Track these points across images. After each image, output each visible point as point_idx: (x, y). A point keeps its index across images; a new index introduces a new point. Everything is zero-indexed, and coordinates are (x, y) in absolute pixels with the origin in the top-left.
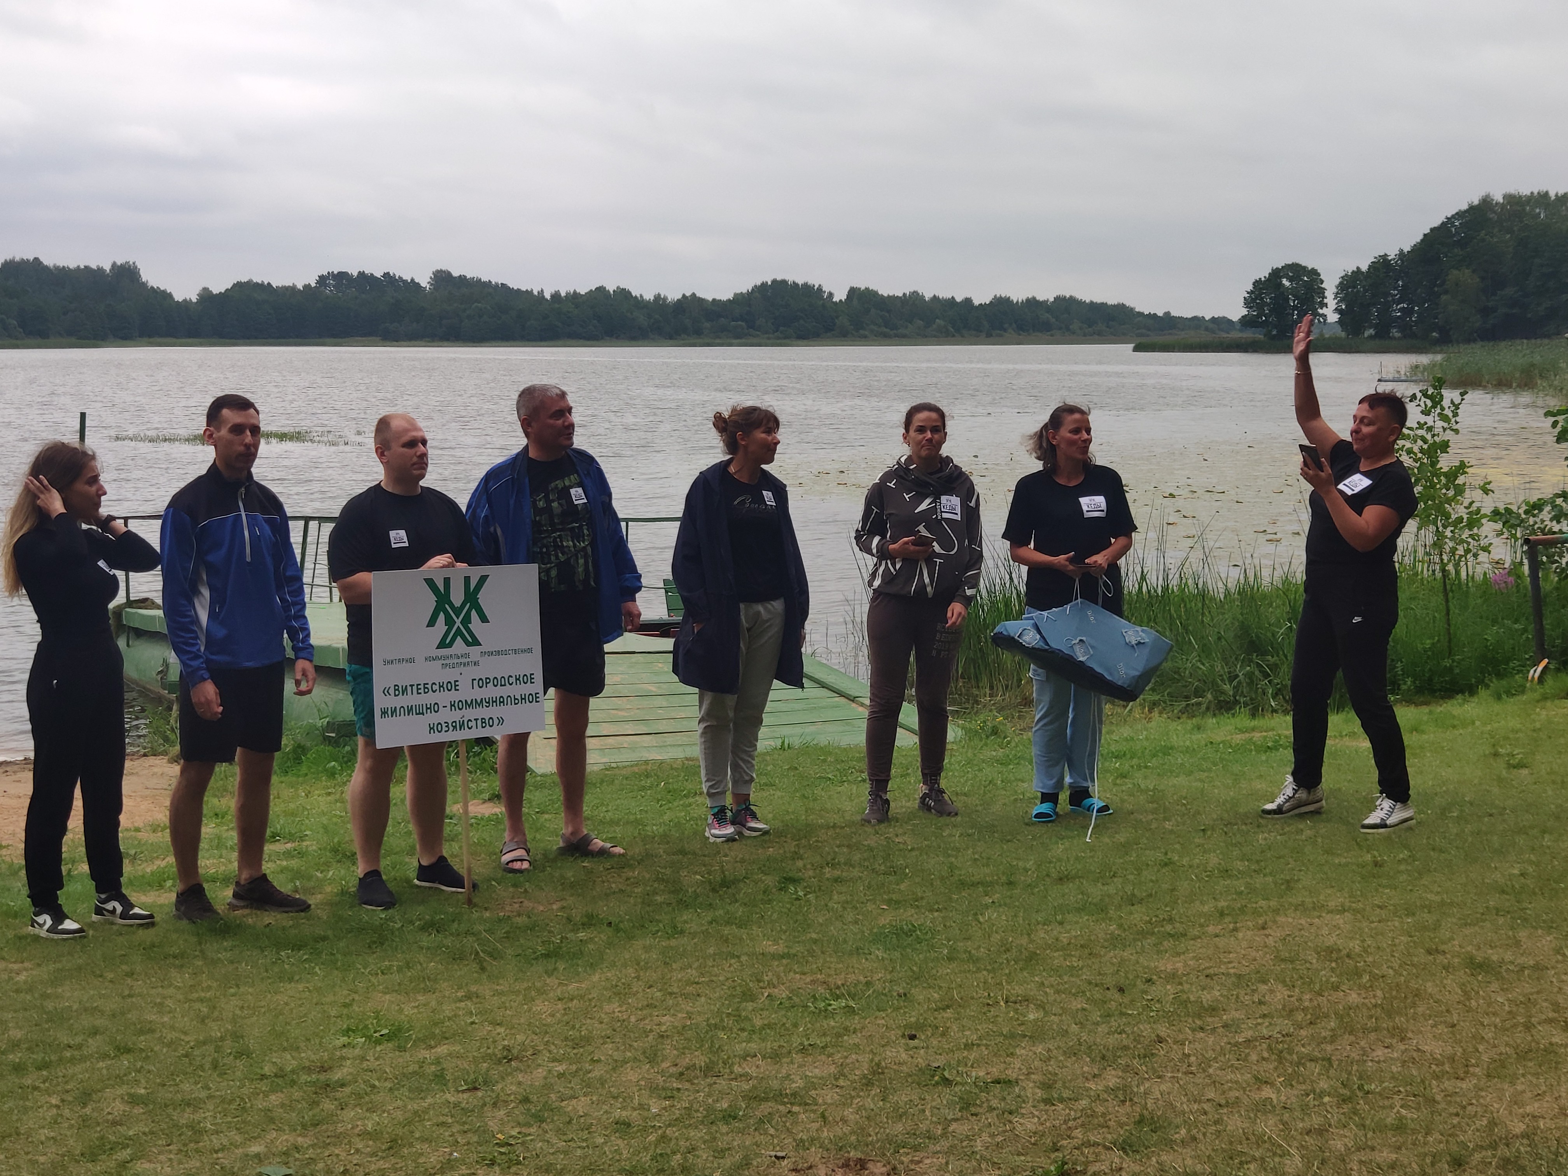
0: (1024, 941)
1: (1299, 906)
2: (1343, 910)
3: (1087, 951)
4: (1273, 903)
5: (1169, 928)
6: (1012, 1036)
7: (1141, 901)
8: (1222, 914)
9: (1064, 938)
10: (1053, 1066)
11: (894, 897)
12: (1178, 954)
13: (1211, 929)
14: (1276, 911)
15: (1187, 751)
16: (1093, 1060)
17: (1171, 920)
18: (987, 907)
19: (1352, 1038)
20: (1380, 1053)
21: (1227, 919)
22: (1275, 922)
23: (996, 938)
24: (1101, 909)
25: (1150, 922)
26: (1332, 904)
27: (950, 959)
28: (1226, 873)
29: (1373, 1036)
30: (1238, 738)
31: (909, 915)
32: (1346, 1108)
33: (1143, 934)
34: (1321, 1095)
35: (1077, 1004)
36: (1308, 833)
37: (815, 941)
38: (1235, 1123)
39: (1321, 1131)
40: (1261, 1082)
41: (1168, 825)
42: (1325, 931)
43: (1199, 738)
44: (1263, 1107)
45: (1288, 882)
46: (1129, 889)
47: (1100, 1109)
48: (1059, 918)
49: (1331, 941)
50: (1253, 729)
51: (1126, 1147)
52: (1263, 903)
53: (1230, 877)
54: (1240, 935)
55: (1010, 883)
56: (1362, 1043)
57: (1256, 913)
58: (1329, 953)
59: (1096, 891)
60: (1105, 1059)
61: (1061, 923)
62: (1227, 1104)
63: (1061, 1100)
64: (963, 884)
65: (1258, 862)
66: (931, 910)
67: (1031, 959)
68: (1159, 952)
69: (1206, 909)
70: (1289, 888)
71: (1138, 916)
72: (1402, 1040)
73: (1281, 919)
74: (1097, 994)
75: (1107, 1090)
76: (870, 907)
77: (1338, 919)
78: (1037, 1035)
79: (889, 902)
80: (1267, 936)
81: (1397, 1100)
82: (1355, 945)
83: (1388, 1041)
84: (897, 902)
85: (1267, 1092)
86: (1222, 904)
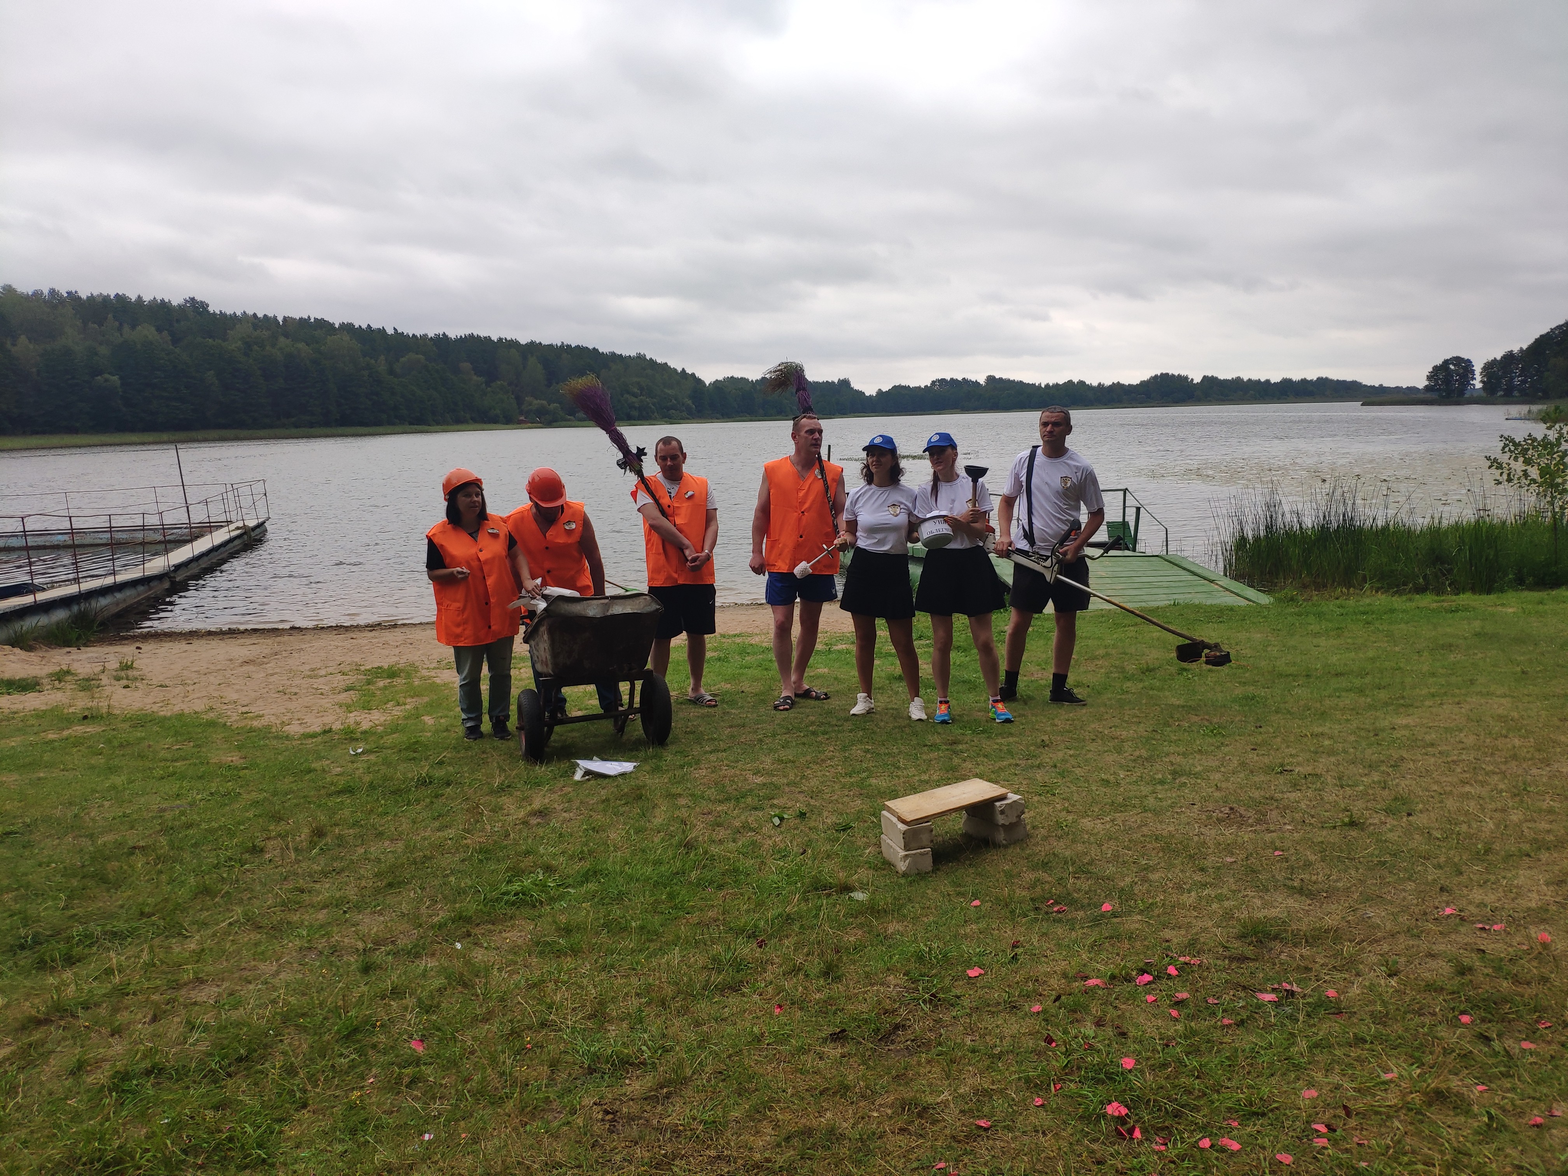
0: (1318, 705)
1: (1480, 693)
2: (1505, 696)
3: (1354, 712)
4: (1463, 691)
5: (1402, 702)
6: (1316, 753)
7: (1384, 687)
8: (1433, 696)
9: (1341, 705)
10: (1341, 768)
11: (1243, 680)
12: (1409, 715)
13: (1427, 703)
14: (1466, 695)
15: (1404, 611)
16: (1364, 767)
17: (1403, 698)
18: (1295, 687)
19: (1517, 763)
20: (1535, 771)
21: (1437, 698)
22: (1466, 701)
23: (1302, 703)
24: (1361, 691)
25: (1390, 698)
26: (1498, 693)
27: (1277, 712)
28: (1433, 675)
29: (1530, 762)
30: (1435, 605)
31: (1250, 690)
32: (1517, 799)
33: (1386, 704)
34: (1501, 791)
35: (1352, 738)
36: (1480, 655)
37: (1200, 700)
38: (1451, 804)
39: (1503, 810)
40: (1464, 783)
41: (1397, 649)
42: (1496, 706)
43: (1413, 605)
44: (1467, 796)
45: (1471, 680)
46: (1377, 680)
47: (1371, 792)
48: (1337, 694)
49: (1500, 711)
50: (1443, 601)
51: (1388, 811)
52: (1457, 691)
53: (1436, 677)
54: (1445, 707)
55: (1307, 676)
56: (1524, 766)
57: (1453, 696)
58: (1500, 718)
59: (1357, 682)
60: (1372, 767)
61: (1339, 697)
62: (1445, 793)
63: (1349, 786)
64: (1280, 675)
65: (1452, 669)
66: (1264, 688)
67: (1323, 715)
68: (1397, 714)
69: (1423, 692)
70: (1472, 684)
71: (1383, 695)
72: (1548, 765)
73: (1469, 699)
74: (1363, 734)
75: (1374, 782)
76: (1229, 684)
77: (1503, 701)
78: (1331, 752)
79: (1240, 683)
80: (1461, 708)
81: (1547, 797)
82: (1515, 714)
83: (1539, 765)
84: (1245, 683)
85: (1467, 788)
86: (1432, 690)
